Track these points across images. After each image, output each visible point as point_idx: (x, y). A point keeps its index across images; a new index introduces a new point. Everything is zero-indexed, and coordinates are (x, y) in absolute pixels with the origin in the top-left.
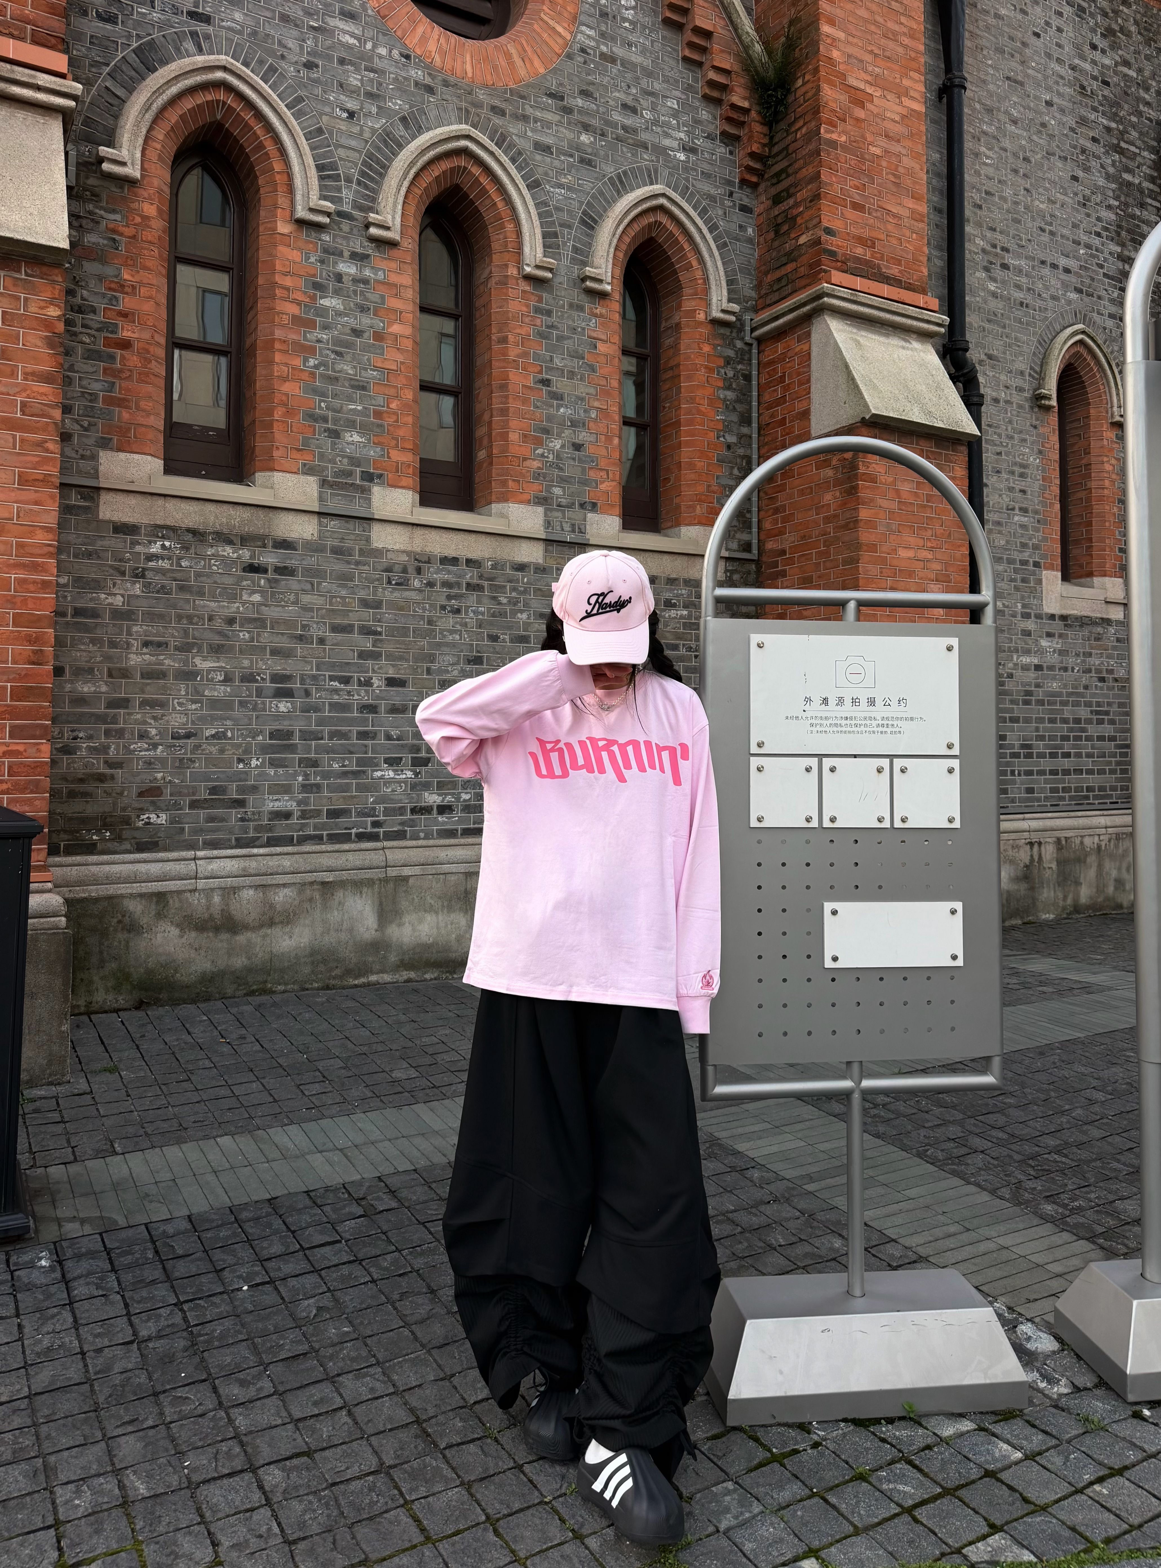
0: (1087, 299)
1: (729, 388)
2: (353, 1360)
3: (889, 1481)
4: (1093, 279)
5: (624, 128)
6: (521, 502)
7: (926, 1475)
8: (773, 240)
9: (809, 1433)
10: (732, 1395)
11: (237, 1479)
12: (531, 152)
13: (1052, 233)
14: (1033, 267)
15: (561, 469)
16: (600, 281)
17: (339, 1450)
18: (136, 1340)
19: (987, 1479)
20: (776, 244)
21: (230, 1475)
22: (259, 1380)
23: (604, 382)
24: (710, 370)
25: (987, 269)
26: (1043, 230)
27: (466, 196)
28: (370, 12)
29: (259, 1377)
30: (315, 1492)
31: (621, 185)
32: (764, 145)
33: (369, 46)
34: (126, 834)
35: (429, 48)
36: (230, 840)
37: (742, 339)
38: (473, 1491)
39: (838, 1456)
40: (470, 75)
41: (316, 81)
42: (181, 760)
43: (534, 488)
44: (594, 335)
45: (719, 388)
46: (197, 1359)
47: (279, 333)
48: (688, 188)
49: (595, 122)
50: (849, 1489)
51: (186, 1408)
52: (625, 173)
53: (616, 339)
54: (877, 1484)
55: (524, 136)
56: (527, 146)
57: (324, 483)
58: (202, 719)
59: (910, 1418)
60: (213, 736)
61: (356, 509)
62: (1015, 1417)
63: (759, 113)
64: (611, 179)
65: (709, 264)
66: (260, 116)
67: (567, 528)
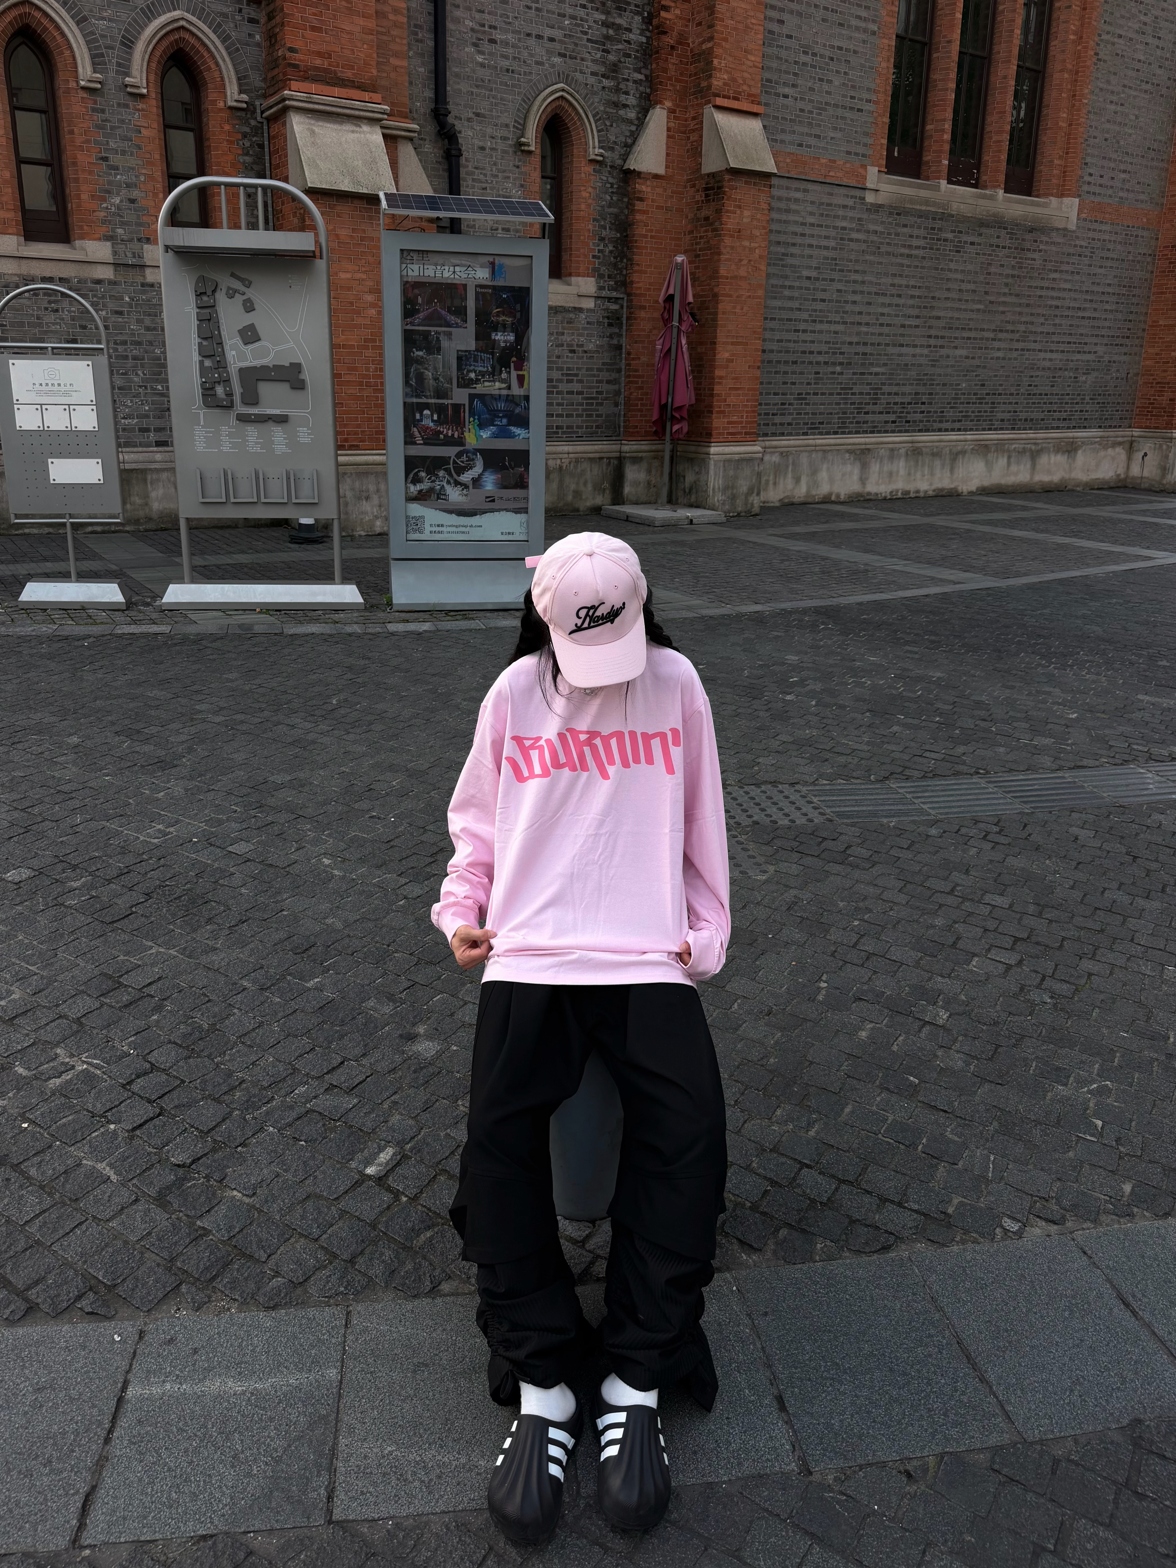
0: (569, 62)
1: (247, 154)
4: (576, 45)
6: (94, 239)
8: (268, 48)
14: (519, 39)
15: (121, 216)
16: (138, 87)
20: (270, 52)
23: (148, 156)
24: (230, 142)
25: (475, 45)
26: (529, 8)
37: (255, 119)
43: (103, 230)
44: (138, 124)
45: (239, 155)
48: (203, 12)
52: (153, 3)
53: (155, 125)
64: (142, 9)
65: (223, 68)
67: (129, 255)
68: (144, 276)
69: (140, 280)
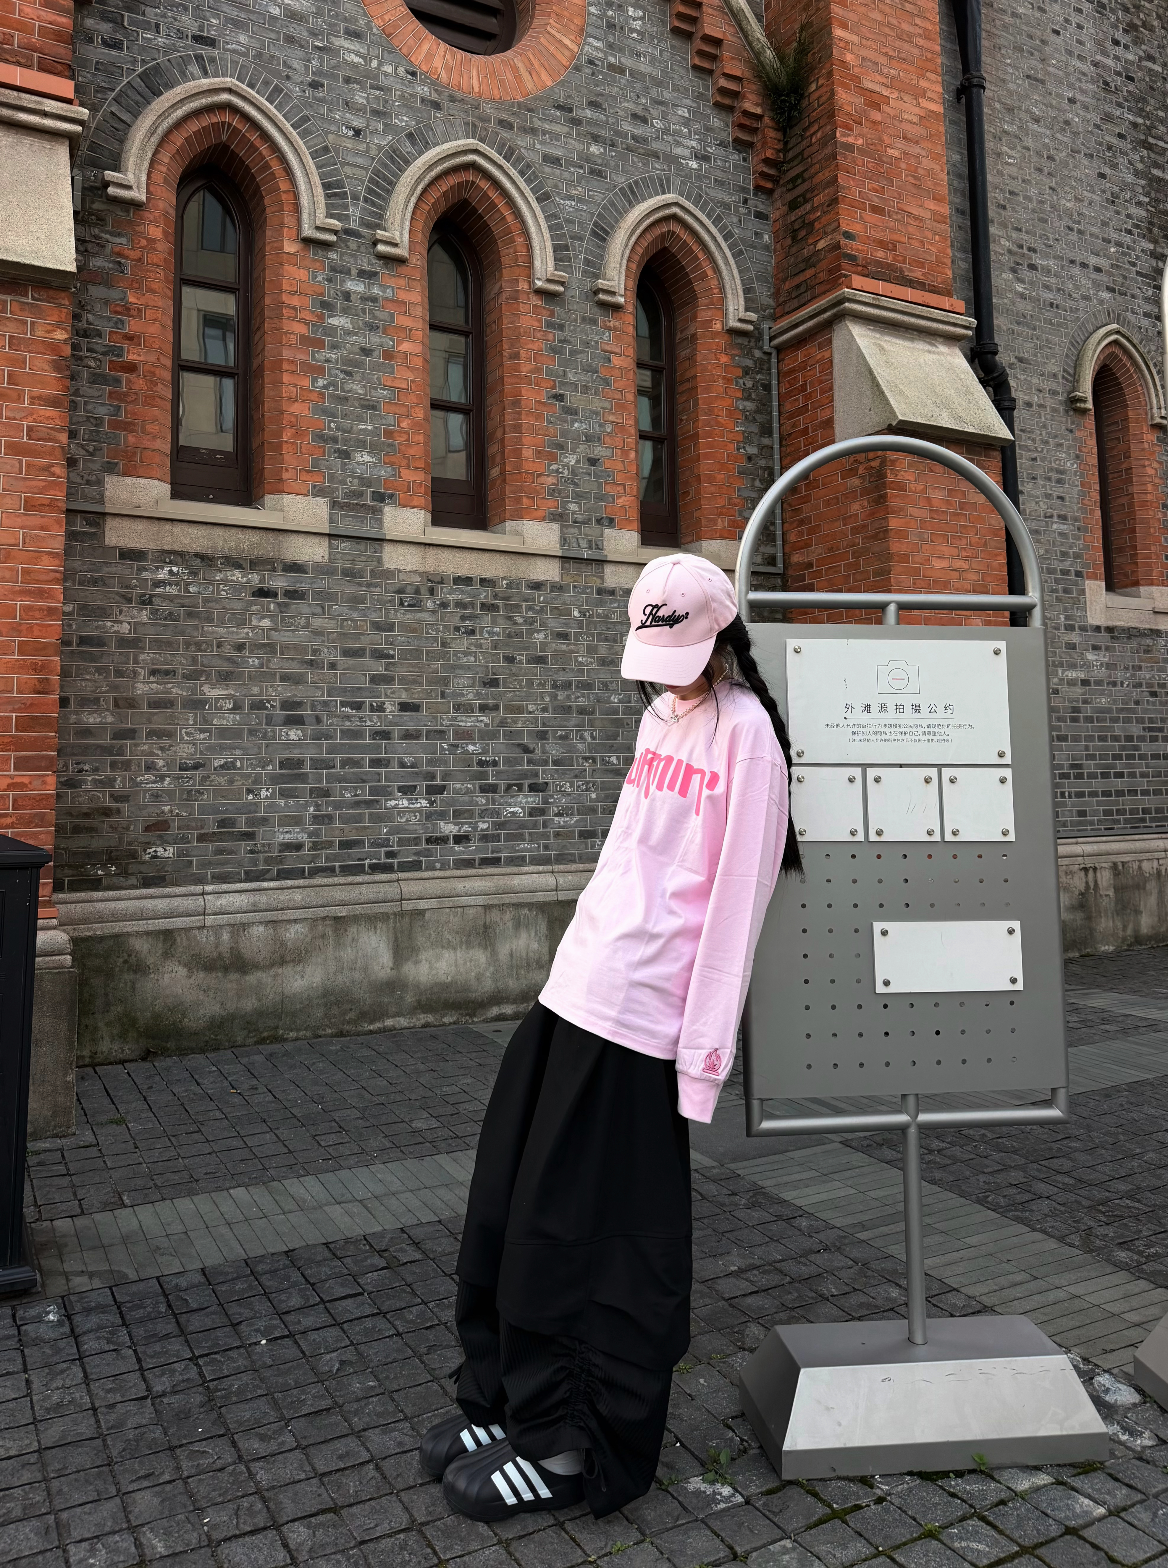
0: (1119, 298)
1: (748, 398)
2: (379, 1415)
3: (961, 1539)
4: (1125, 278)
5: (634, 137)
6: (536, 519)
7: (1001, 1532)
8: (790, 247)
9: (871, 1487)
10: (786, 1447)
11: (260, 1536)
12: (540, 165)
13: (1080, 232)
14: (1062, 267)
15: (576, 485)
16: (613, 293)
17: (367, 1506)
18: (149, 1396)
19: (1068, 1537)
20: (794, 250)
21: (252, 1533)
22: (280, 1435)
23: (619, 396)
24: (728, 381)
25: (1014, 271)
26: (1070, 229)
27: (475, 210)
28: (375, 30)
29: (280, 1431)
30: (343, 1551)
31: (632, 195)
32: (779, 151)
33: (374, 64)
34: (132, 868)
35: (435, 65)
36: (239, 873)
37: (761, 348)
38: (512, 1549)
39: (905, 1512)
40: (476, 89)
41: (322, 100)
42: (189, 792)
43: (549, 505)
44: (608, 348)
45: (738, 399)
46: (214, 1415)
47: (286, 354)
48: (701, 196)
49: (604, 133)
50: (918, 1547)
51: (204, 1462)
52: (636, 182)
53: (631, 352)
54: (948, 1542)
55: (532, 148)
56: (537, 159)
57: (334, 504)
58: (211, 749)
59: (982, 1472)
60: (222, 767)
61: (368, 530)
62: (1095, 1470)
63: (773, 119)
64: (622, 189)
65: (725, 273)
66: (265, 136)
67: (584, 544)
68: (602, 578)
69: (596, 583)
